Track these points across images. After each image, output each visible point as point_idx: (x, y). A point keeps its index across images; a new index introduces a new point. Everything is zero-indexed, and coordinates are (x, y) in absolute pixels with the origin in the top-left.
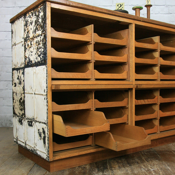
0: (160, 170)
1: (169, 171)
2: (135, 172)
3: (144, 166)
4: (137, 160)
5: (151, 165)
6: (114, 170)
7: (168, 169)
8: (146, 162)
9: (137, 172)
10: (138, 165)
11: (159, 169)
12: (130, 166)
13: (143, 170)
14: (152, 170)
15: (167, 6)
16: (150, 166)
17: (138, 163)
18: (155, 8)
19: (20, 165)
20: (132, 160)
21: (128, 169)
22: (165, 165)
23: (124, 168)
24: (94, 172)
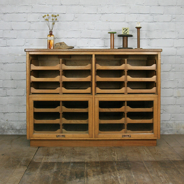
0: (125, 178)
1: (132, 178)
2: (105, 179)
3: (114, 174)
4: (110, 169)
5: (120, 174)
6: (89, 178)
7: (132, 177)
8: (117, 171)
9: (107, 179)
10: (109, 174)
11: (125, 176)
12: (103, 174)
13: (112, 177)
14: (119, 177)
15: (152, 14)
16: (118, 174)
17: (110, 171)
18: (140, 16)
19: (13, 173)
20: (105, 170)
21: (100, 176)
22: (131, 174)
23: (97, 176)
24: (73, 179)
